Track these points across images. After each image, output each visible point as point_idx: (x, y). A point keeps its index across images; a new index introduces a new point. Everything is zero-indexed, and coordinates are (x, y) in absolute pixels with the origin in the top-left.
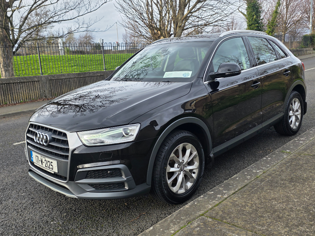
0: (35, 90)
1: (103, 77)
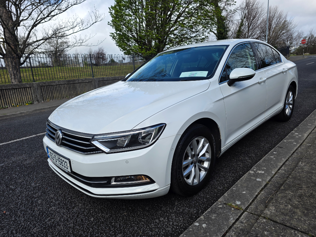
0: (27, 95)
1: (92, 83)
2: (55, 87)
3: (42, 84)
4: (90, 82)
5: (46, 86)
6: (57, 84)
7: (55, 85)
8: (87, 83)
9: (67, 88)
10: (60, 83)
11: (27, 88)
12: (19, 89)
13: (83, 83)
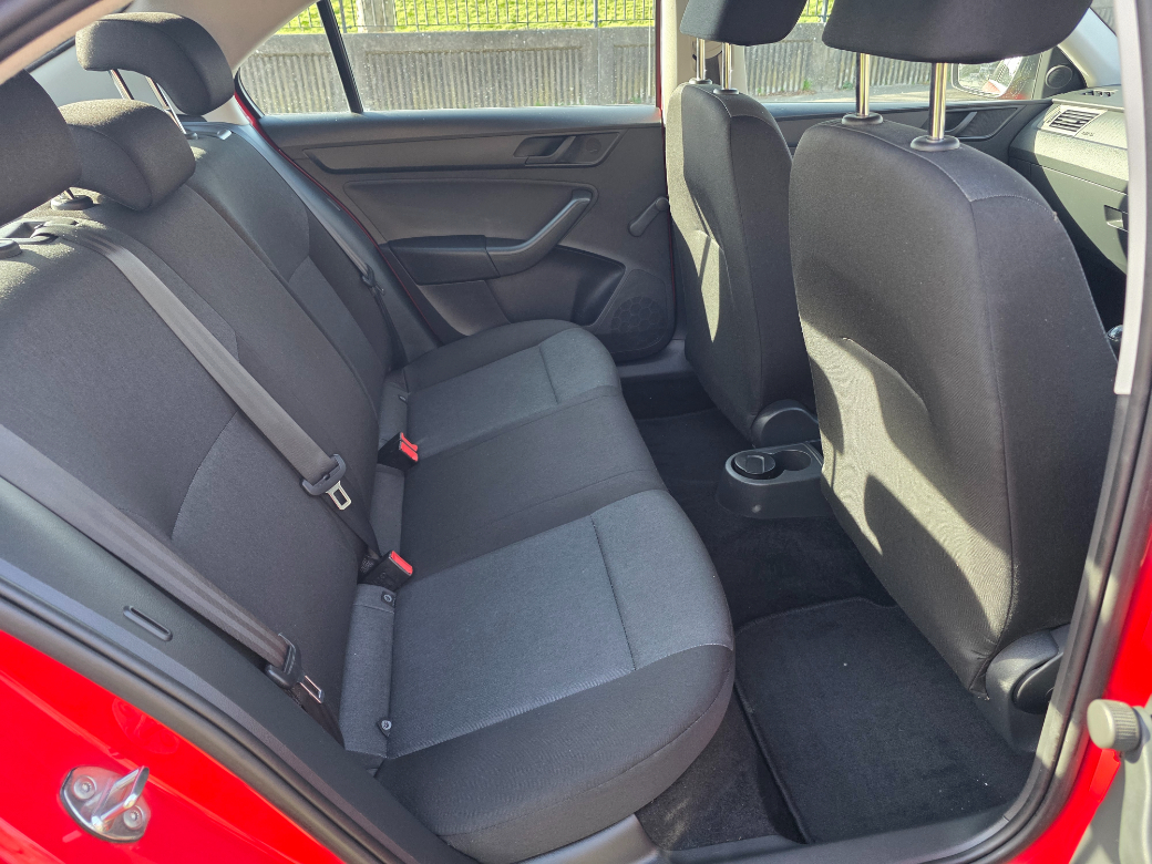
0: (314, 88)
1: (580, 55)
2: (421, 61)
3: (369, 46)
4: (573, 48)
5: (386, 54)
6: (430, 49)
7: (420, 53)
8: (558, 52)
9: (470, 68)
10: (438, 46)
11: (316, 58)
12: (288, 62)
13: (541, 50)
